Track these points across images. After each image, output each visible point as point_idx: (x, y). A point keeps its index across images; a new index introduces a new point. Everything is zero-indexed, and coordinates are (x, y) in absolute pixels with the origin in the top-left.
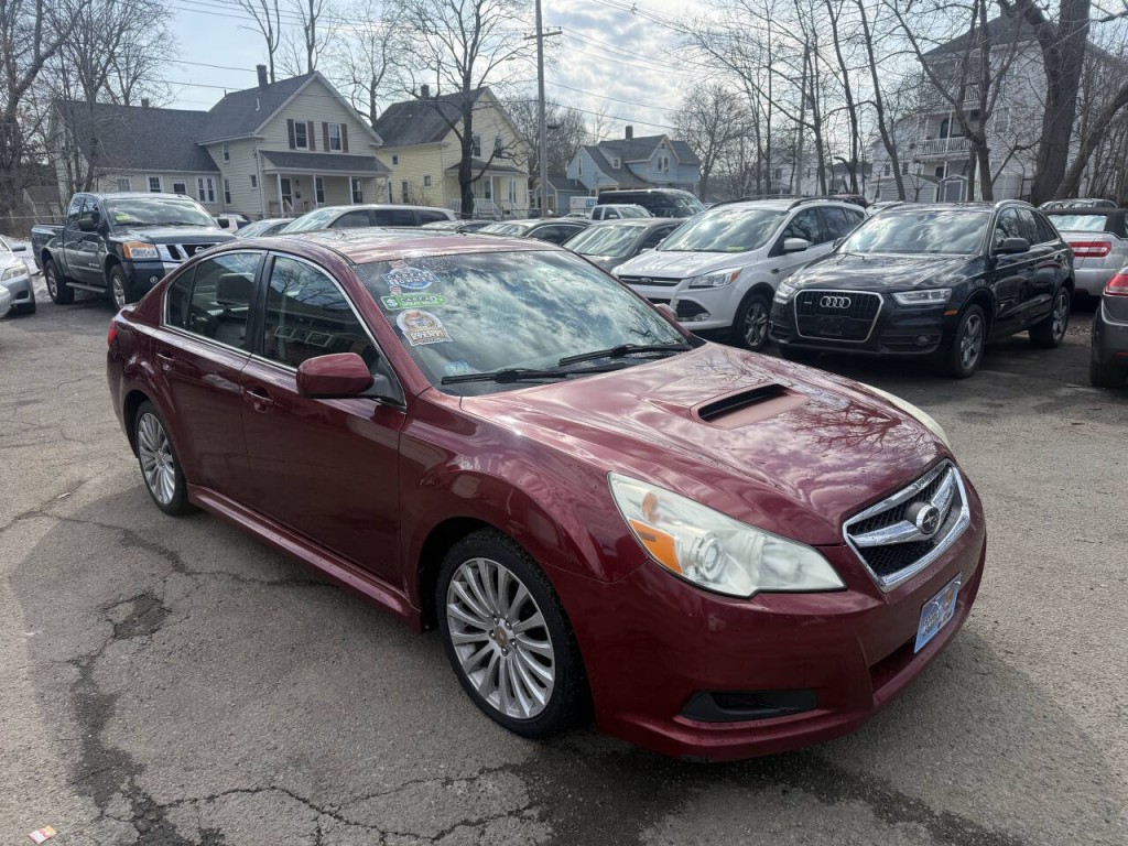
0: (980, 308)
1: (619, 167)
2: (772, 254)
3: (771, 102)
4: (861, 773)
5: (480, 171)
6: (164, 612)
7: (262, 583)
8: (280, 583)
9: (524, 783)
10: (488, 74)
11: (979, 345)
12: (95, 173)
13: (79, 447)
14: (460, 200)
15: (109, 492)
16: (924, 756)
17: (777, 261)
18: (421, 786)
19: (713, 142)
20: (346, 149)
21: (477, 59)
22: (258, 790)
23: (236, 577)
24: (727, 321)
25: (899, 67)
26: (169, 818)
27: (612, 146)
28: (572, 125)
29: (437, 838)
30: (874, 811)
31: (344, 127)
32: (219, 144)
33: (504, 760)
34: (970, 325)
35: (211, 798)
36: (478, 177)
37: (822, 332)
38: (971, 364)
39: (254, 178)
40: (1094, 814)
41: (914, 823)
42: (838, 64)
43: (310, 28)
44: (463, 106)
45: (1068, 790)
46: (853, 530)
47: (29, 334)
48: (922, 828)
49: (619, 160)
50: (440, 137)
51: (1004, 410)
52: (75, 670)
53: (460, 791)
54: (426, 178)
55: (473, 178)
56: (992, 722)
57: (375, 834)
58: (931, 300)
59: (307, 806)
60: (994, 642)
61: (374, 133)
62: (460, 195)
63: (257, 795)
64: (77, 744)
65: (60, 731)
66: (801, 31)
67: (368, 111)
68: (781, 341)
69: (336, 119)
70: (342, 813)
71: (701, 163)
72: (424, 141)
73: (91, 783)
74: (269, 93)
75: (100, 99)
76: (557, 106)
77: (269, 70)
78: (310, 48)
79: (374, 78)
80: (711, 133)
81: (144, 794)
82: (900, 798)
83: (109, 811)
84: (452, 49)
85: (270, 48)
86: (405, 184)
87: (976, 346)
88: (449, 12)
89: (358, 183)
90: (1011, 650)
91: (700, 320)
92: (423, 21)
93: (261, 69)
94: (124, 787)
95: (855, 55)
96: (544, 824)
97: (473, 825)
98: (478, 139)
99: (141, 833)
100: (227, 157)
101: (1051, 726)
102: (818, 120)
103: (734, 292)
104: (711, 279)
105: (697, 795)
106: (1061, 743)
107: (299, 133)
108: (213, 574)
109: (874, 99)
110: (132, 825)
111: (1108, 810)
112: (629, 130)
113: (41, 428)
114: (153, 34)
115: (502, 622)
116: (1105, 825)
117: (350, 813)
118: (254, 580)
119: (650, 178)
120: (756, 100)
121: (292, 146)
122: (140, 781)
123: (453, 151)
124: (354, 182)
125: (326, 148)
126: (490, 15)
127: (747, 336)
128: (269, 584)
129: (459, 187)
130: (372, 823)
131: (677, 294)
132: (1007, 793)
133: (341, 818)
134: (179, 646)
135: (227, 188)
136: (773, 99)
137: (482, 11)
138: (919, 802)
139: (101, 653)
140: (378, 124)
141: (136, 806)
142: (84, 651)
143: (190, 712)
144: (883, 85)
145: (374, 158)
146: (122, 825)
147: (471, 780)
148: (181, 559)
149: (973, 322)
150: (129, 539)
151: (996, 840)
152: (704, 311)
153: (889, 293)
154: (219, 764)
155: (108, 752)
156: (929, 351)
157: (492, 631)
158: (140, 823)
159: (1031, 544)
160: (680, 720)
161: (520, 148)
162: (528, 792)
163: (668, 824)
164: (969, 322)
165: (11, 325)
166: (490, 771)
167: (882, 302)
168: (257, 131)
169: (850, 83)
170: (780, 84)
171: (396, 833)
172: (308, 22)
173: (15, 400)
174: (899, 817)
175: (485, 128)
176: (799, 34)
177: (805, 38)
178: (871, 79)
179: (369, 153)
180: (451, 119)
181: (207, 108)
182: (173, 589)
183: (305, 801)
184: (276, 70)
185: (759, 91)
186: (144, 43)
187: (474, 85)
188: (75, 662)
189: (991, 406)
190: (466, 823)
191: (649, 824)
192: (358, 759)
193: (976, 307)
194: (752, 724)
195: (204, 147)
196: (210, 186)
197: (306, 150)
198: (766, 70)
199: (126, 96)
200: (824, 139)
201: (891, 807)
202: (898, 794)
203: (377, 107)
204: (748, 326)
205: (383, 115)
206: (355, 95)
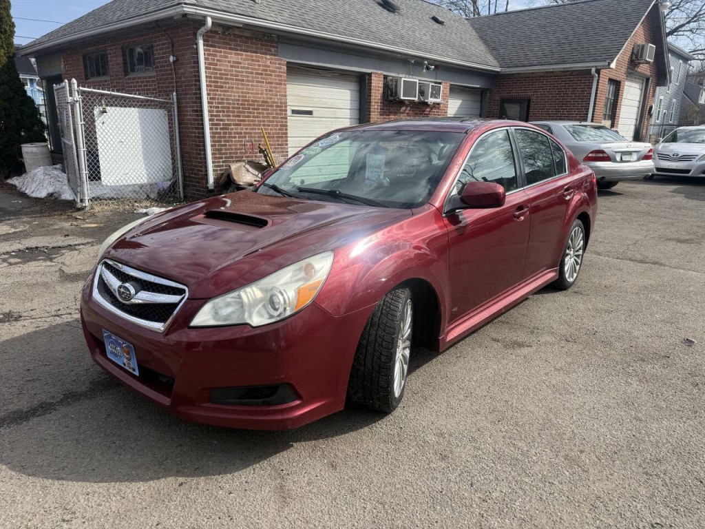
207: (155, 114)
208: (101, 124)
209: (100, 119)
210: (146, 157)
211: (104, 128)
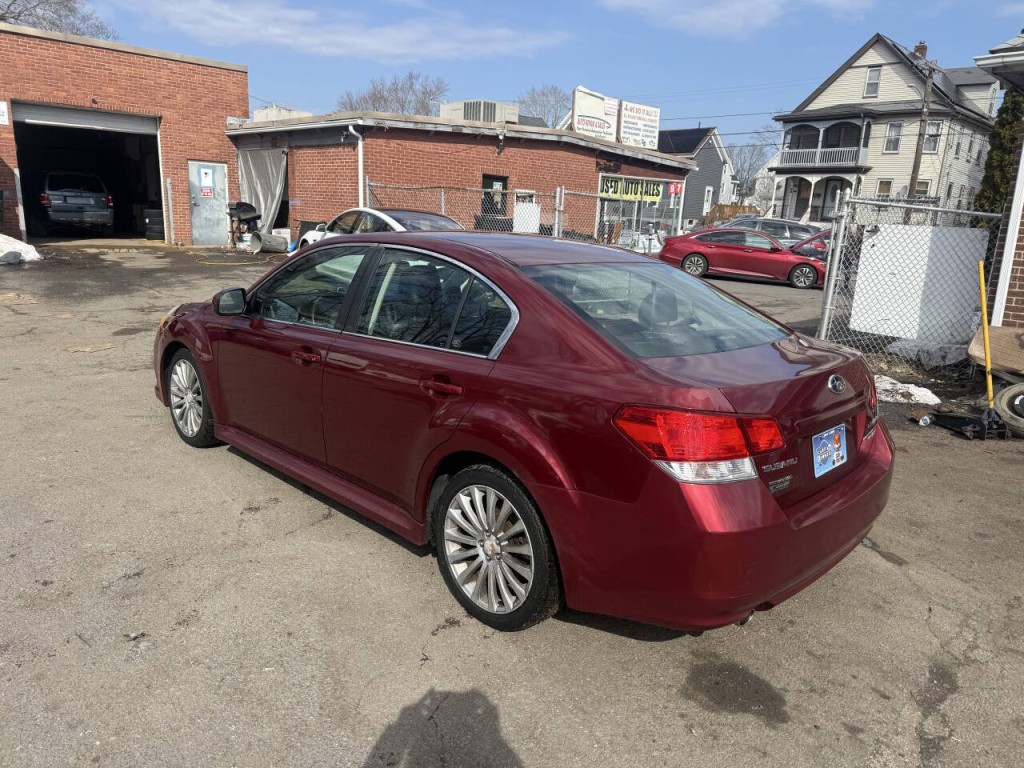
207: (963, 236)
208: (869, 248)
209: (870, 240)
210: (926, 300)
211: (871, 252)
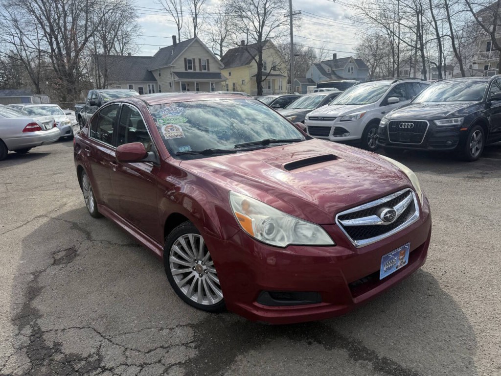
0: (480, 126)
1: (330, 72)
2: (382, 104)
3: (399, 39)
4: (350, 337)
5: (265, 77)
6: (76, 255)
7: (119, 245)
8: (126, 245)
9: (194, 332)
10: (270, 34)
11: (481, 145)
12: (106, 84)
13: (71, 190)
14: (257, 90)
15: (74, 208)
16: (384, 331)
17: (384, 108)
18: (149, 330)
19: (375, 60)
20: (209, 70)
21: (264, 27)
22: (83, 328)
23: (110, 243)
24: (359, 136)
25: (462, 18)
26: (44, 337)
27: (328, 63)
28: (310, 55)
29: (148, 353)
30: (349, 355)
31: (208, 60)
32: (157, 70)
33: (189, 321)
34: (475, 135)
35: (63, 330)
36: (265, 79)
37: (400, 140)
38: (477, 154)
39: (170, 83)
40: (461, 364)
41: (367, 361)
42: (431, 18)
43: (195, 19)
44: (258, 48)
45: (452, 351)
46: (342, 218)
47: (68, 148)
48: (370, 364)
49: (330, 69)
50: (249, 63)
51: (488, 175)
52: (32, 276)
53: (165, 334)
54: (243, 81)
55: (262, 80)
56: (425, 318)
57: (123, 349)
58: (454, 123)
59: (100, 335)
60: (440, 281)
61: (220, 63)
62: (257, 88)
63: (82, 330)
64: (21, 306)
65: (17, 300)
66: (413, 4)
67: (219, 53)
68: (383, 145)
69: (204, 57)
70: (112, 339)
71: (369, 69)
72: (242, 65)
73: (20, 321)
74: (177, 46)
75: (111, 54)
76: (302, 46)
77: (177, 37)
78: (195, 27)
79: (222, 38)
80: (375, 55)
81: (39, 326)
82: (365, 349)
83: (22, 332)
84: (253, 23)
85: (179, 28)
86: (234, 84)
87: (480, 146)
88: (252, 7)
89: (214, 84)
90: (448, 285)
91: (346, 136)
92: (241, 12)
93: (174, 37)
94: (32, 323)
95: (440, 13)
96: (195, 350)
97: (165, 348)
98: (265, 63)
99: (31, 342)
100: (160, 75)
101: (455, 322)
102: (422, 45)
103: (362, 122)
104: (351, 117)
105: (269, 342)
106: (457, 329)
107: (189, 63)
108: (101, 241)
109: (449, 33)
110: (29, 338)
111: (470, 362)
112: (335, 55)
113: (58, 183)
114: (132, 26)
115: (200, 262)
116: (465, 369)
117: (116, 340)
118: (115, 244)
119: (344, 77)
120: (392, 38)
121: (186, 69)
122: (39, 321)
123: (254, 69)
124: (212, 84)
125: (200, 70)
126: (270, 8)
127: (369, 143)
128: (122, 245)
129: (256, 84)
130: (123, 344)
131: (335, 124)
132: (419, 351)
133: (111, 341)
134: (76, 269)
135: (160, 88)
136: (401, 38)
137: (267, 6)
138: (373, 352)
139: (45, 271)
140: (223, 58)
141: (34, 331)
142: (39, 269)
143: (70, 295)
144: (454, 27)
145: (220, 73)
146: (25, 338)
147: (171, 329)
148: (91, 235)
149: (477, 134)
150: (75, 226)
151: (405, 372)
152: (347, 132)
153: (432, 120)
154: (72, 317)
155: (31, 309)
156: (453, 148)
157: (194, 267)
158: (32, 338)
159: (478, 237)
160: (256, 304)
161: (283, 65)
162: (194, 336)
163: (250, 354)
164: (474, 134)
165: (63, 145)
166: (181, 326)
167: (429, 125)
168: (171, 63)
169: (438, 27)
170: (404, 30)
171: (131, 349)
172: (194, 16)
173: (53, 173)
174: (361, 358)
175: (268, 58)
176: (413, 6)
177: (415, 7)
178: (448, 24)
179: (218, 71)
180: (253, 55)
181: (152, 55)
182: (83, 247)
183: (99, 333)
184: (181, 37)
185: (394, 33)
186: (129, 29)
187: (263, 40)
188: (33, 274)
189: (481, 173)
190: (162, 347)
191: (241, 353)
192: (128, 318)
193: (478, 126)
194: (289, 308)
195: (150, 71)
196: (153, 88)
197: (192, 71)
198: (398, 24)
199: (122, 52)
200: (426, 55)
201: (358, 353)
202: (365, 347)
203: (223, 51)
204: (369, 139)
205: (225, 54)
206: (214, 46)
